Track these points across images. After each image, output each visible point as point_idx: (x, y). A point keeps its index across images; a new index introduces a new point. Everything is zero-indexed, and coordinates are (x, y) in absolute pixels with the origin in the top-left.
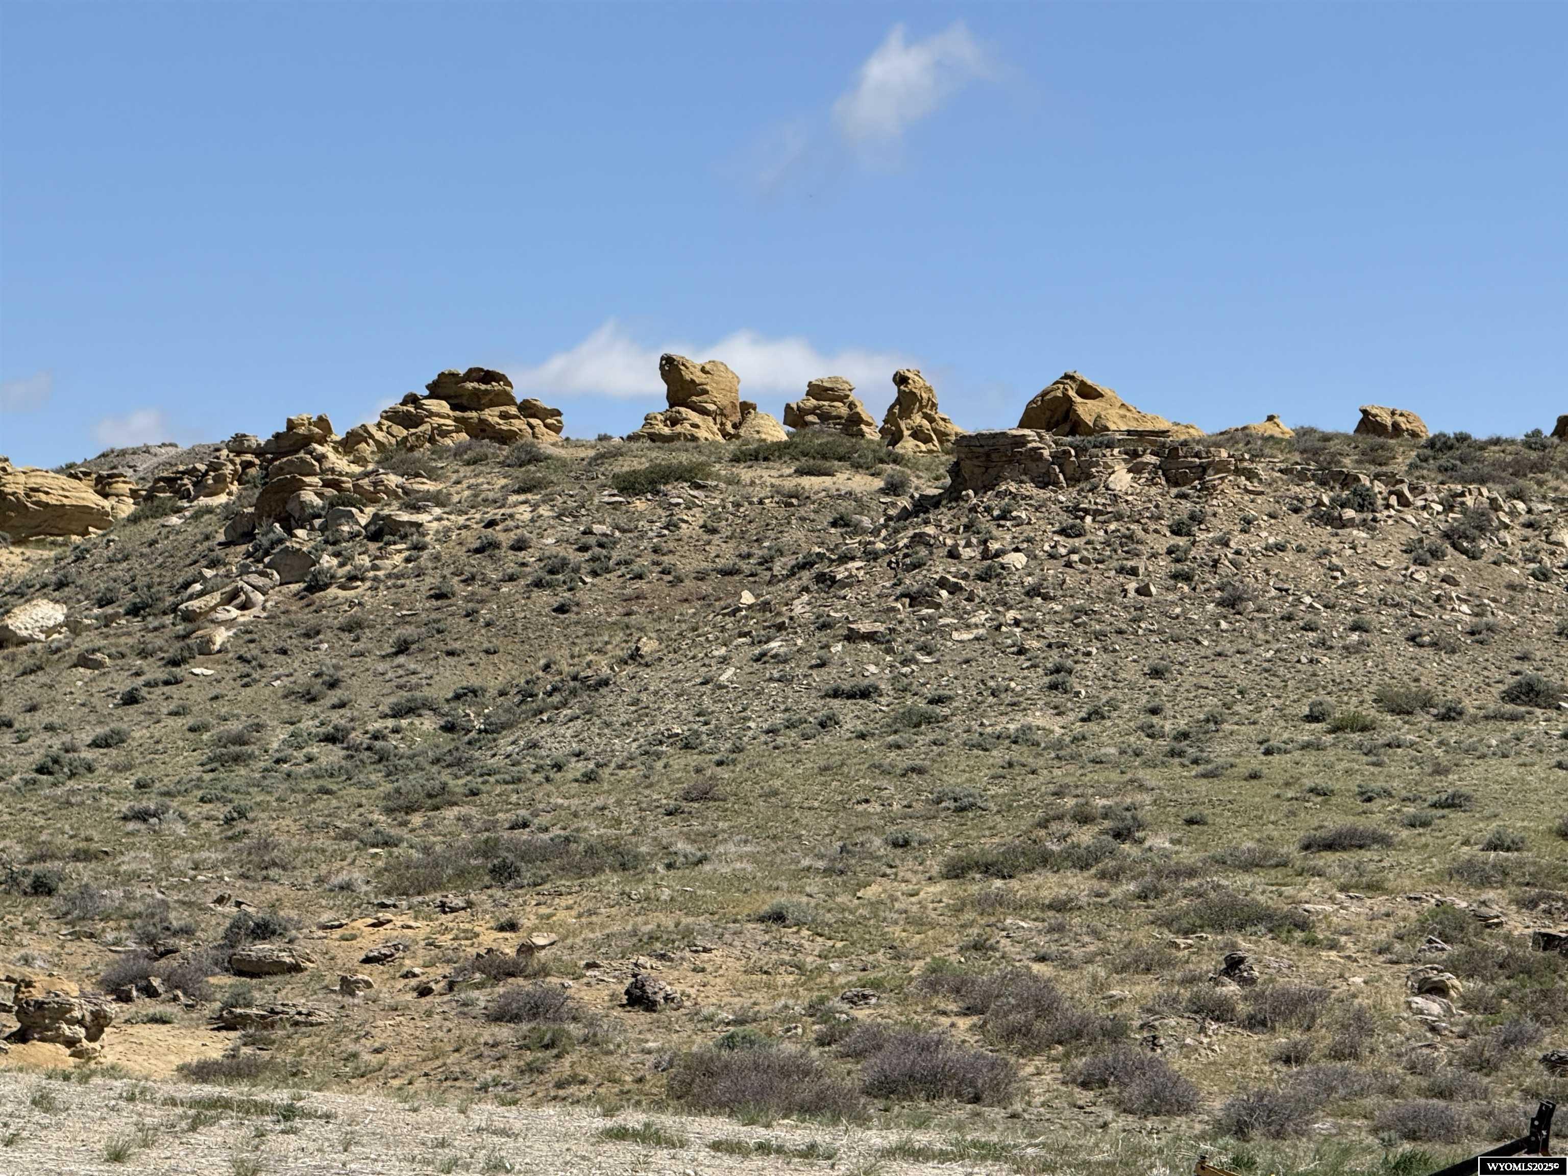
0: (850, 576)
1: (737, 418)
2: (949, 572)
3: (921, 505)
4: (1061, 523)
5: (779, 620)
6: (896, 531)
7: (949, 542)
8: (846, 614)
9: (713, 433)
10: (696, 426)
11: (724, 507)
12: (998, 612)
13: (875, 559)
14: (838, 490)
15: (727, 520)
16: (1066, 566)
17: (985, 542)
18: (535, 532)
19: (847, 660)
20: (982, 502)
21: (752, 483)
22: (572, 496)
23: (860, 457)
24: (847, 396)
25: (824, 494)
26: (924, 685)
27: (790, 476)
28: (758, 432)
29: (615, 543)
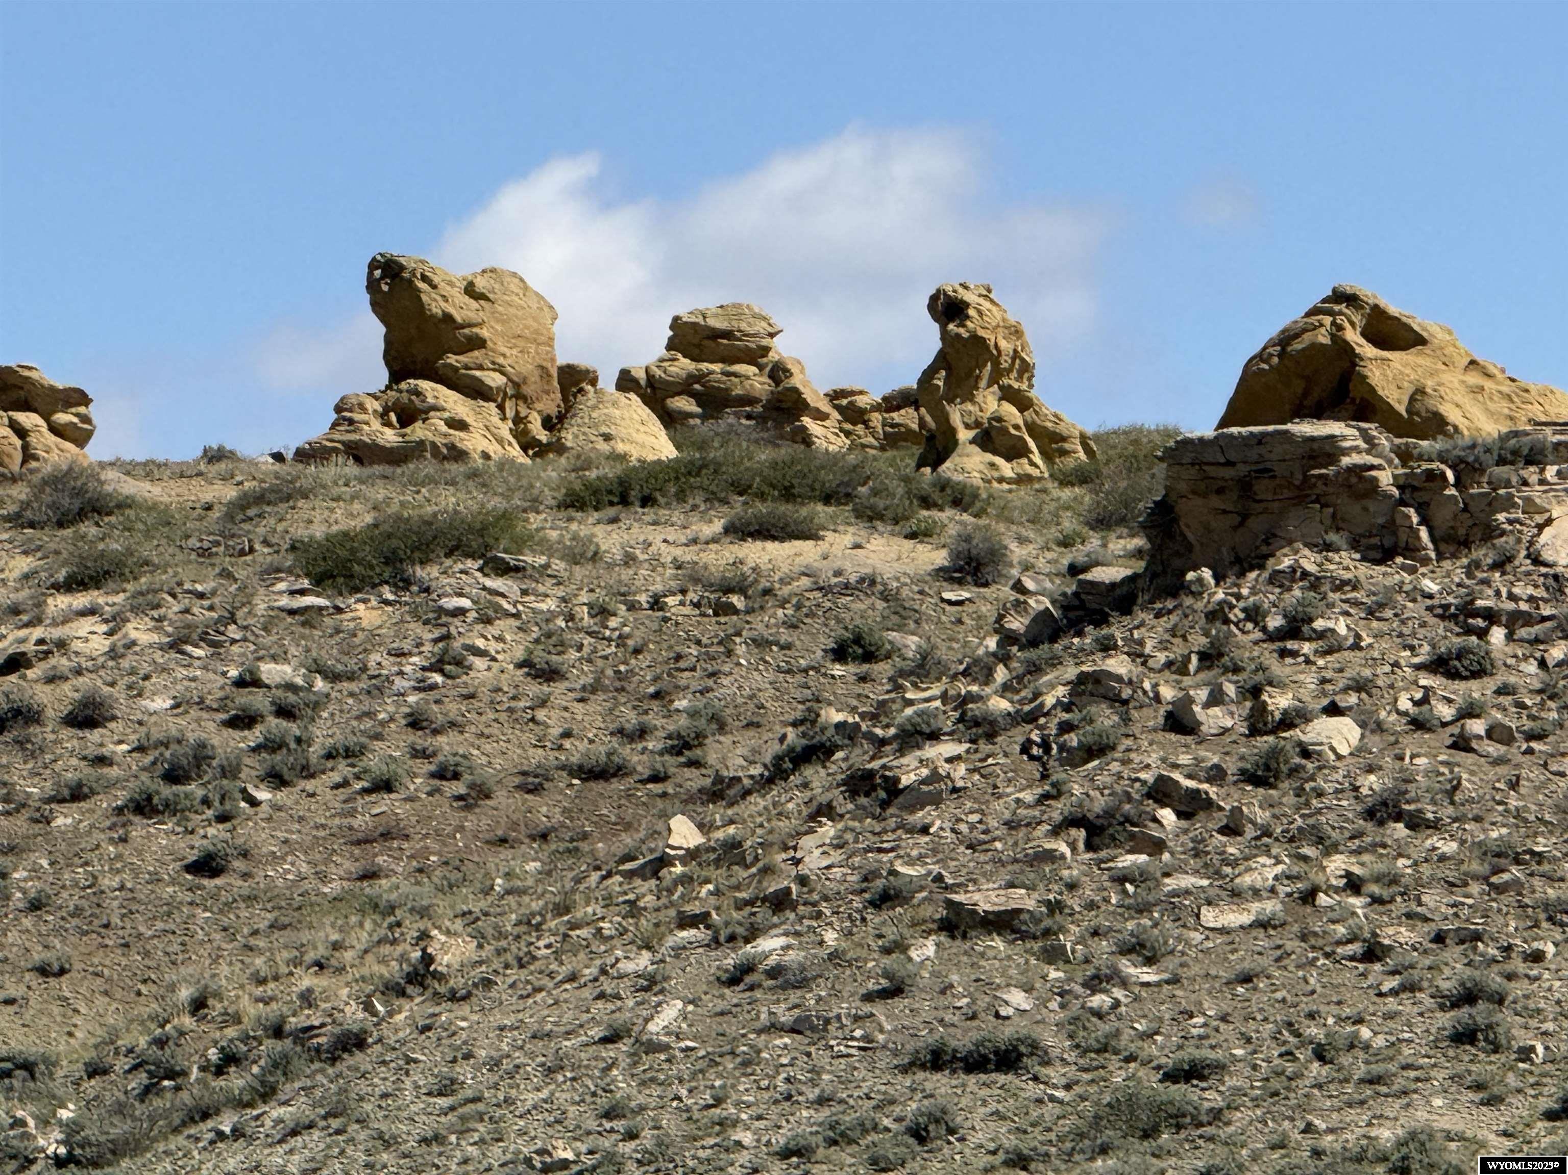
0: (935, 777)
1: (551, 404)
2: (1175, 766)
3: (1082, 606)
4: (1434, 646)
5: (773, 886)
6: (1034, 669)
7: (1168, 693)
8: (936, 869)
9: (500, 441)
10: (459, 425)
11: (570, 618)
12: (1305, 859)
13: (990, 737)
14: (838, 573)
15: (580, 648)
16: (1454, 746)
17: (1255, 692)
18: (122, 683)
19: (955, 978)
20: (1239, 597)
21: (629, 560)
22: (201, 596)
23: (875, 493)
24: (766, 350)
25: (805, 582)
26: (1148, 1036)
27: (714, 540)
28: (607, 438)
29: (316, 706)
